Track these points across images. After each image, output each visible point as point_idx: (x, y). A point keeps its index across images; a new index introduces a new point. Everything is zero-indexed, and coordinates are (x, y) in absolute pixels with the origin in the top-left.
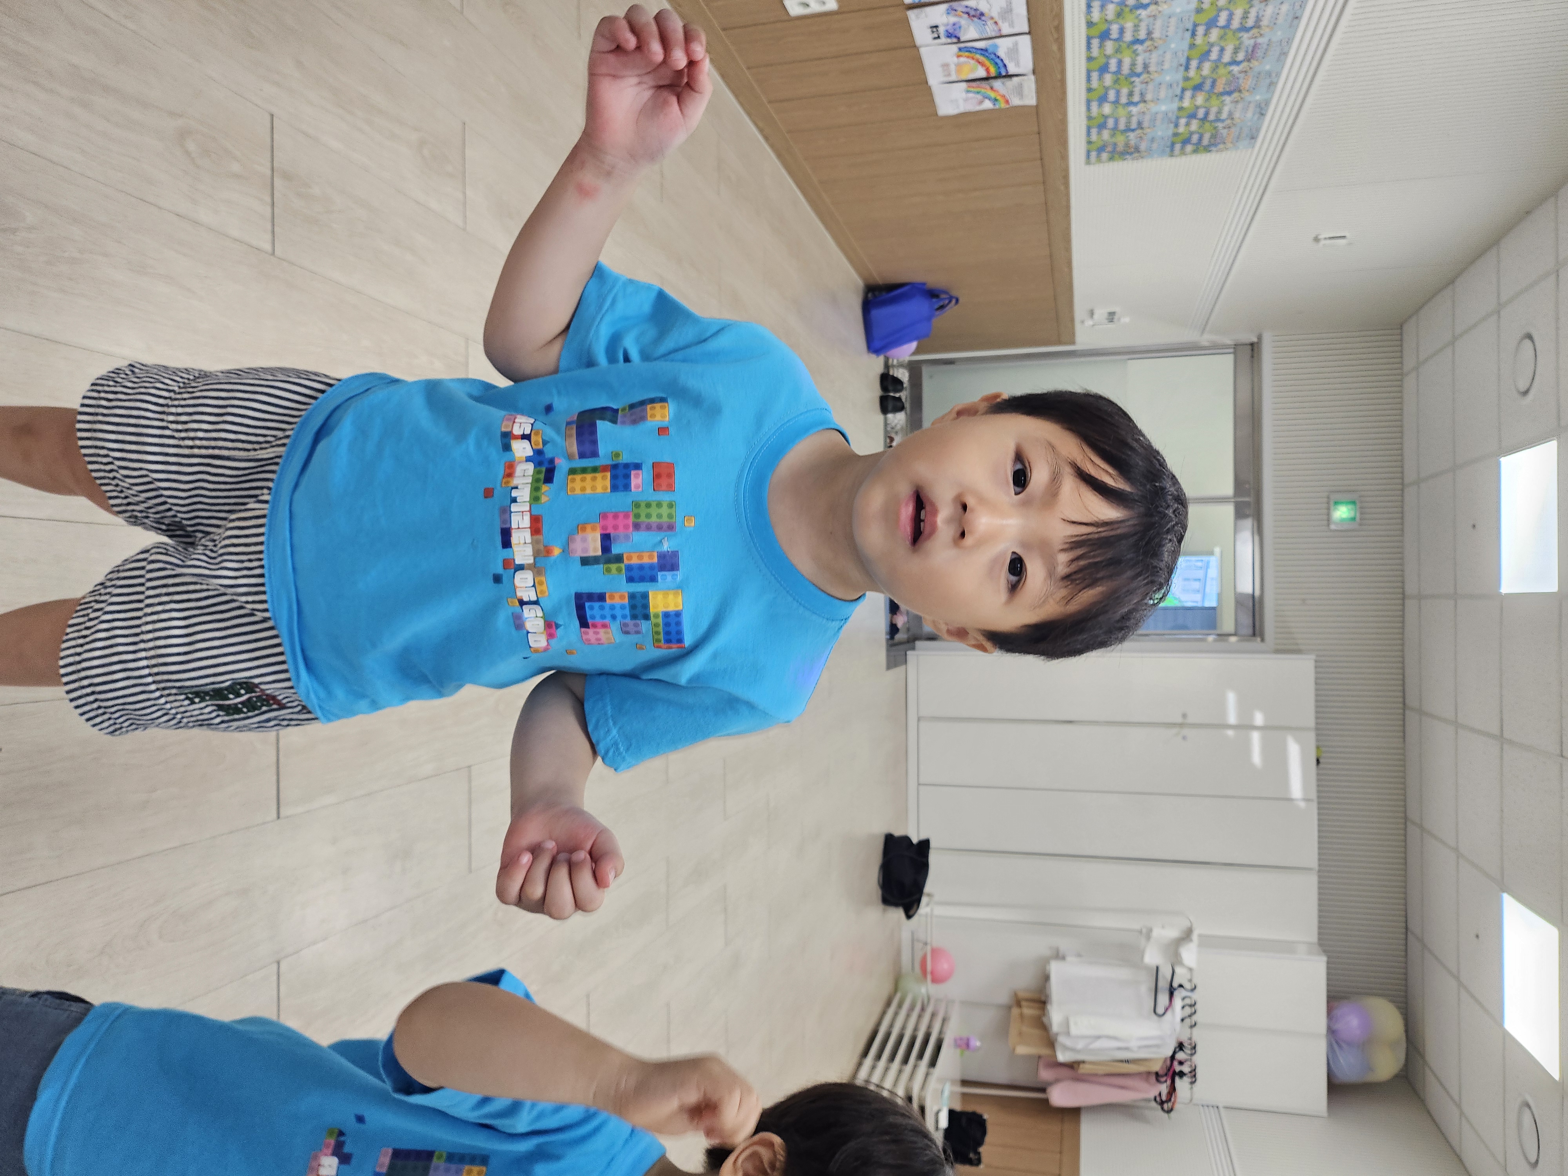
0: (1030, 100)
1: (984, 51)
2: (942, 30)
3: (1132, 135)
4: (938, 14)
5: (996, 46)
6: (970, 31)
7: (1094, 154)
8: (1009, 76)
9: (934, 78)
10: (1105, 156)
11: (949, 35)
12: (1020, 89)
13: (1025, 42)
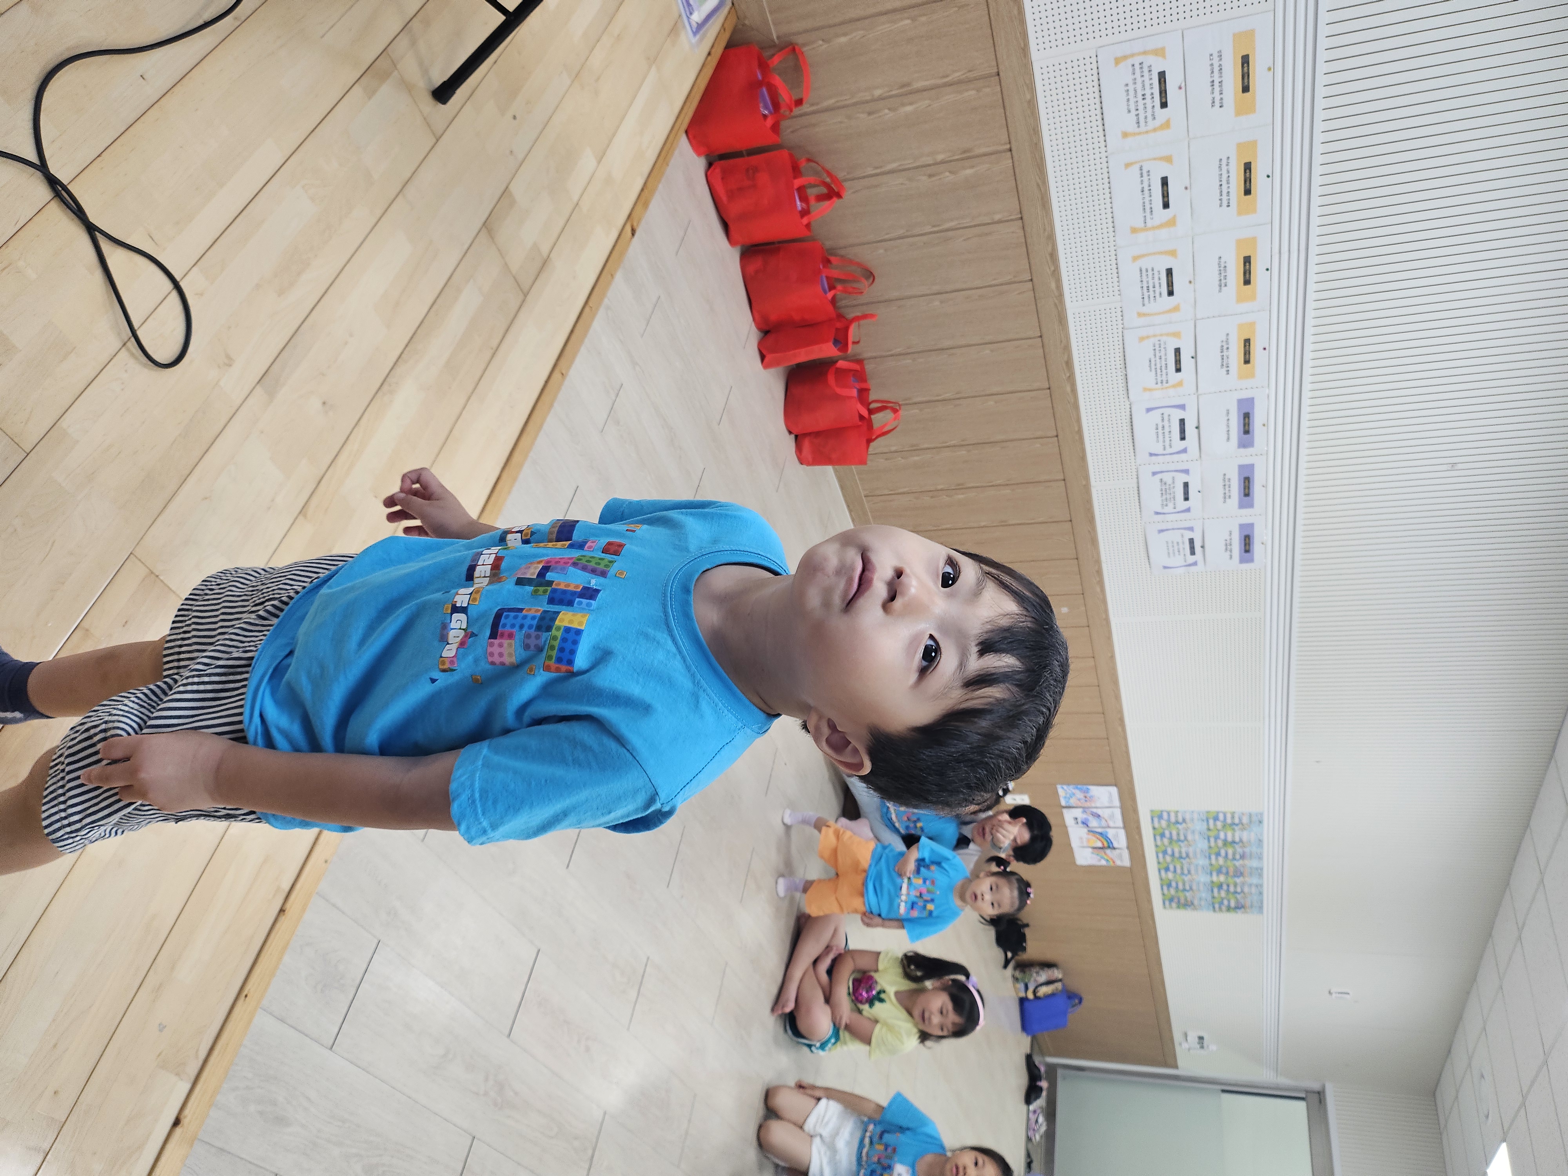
0: (1126, 862)
1: (1101, 834)
2: (1079, 820)
3: (1188, 894)
4: (1078, 813)
5: (1107, 832)
6: (1093, 823)
7: (1167, 903)
8: (1114, 848)
9: (1075, 843)
10: (1174, 905)
11: (1083, 823)
12: (1120, 857)
13: (1122, 834)
